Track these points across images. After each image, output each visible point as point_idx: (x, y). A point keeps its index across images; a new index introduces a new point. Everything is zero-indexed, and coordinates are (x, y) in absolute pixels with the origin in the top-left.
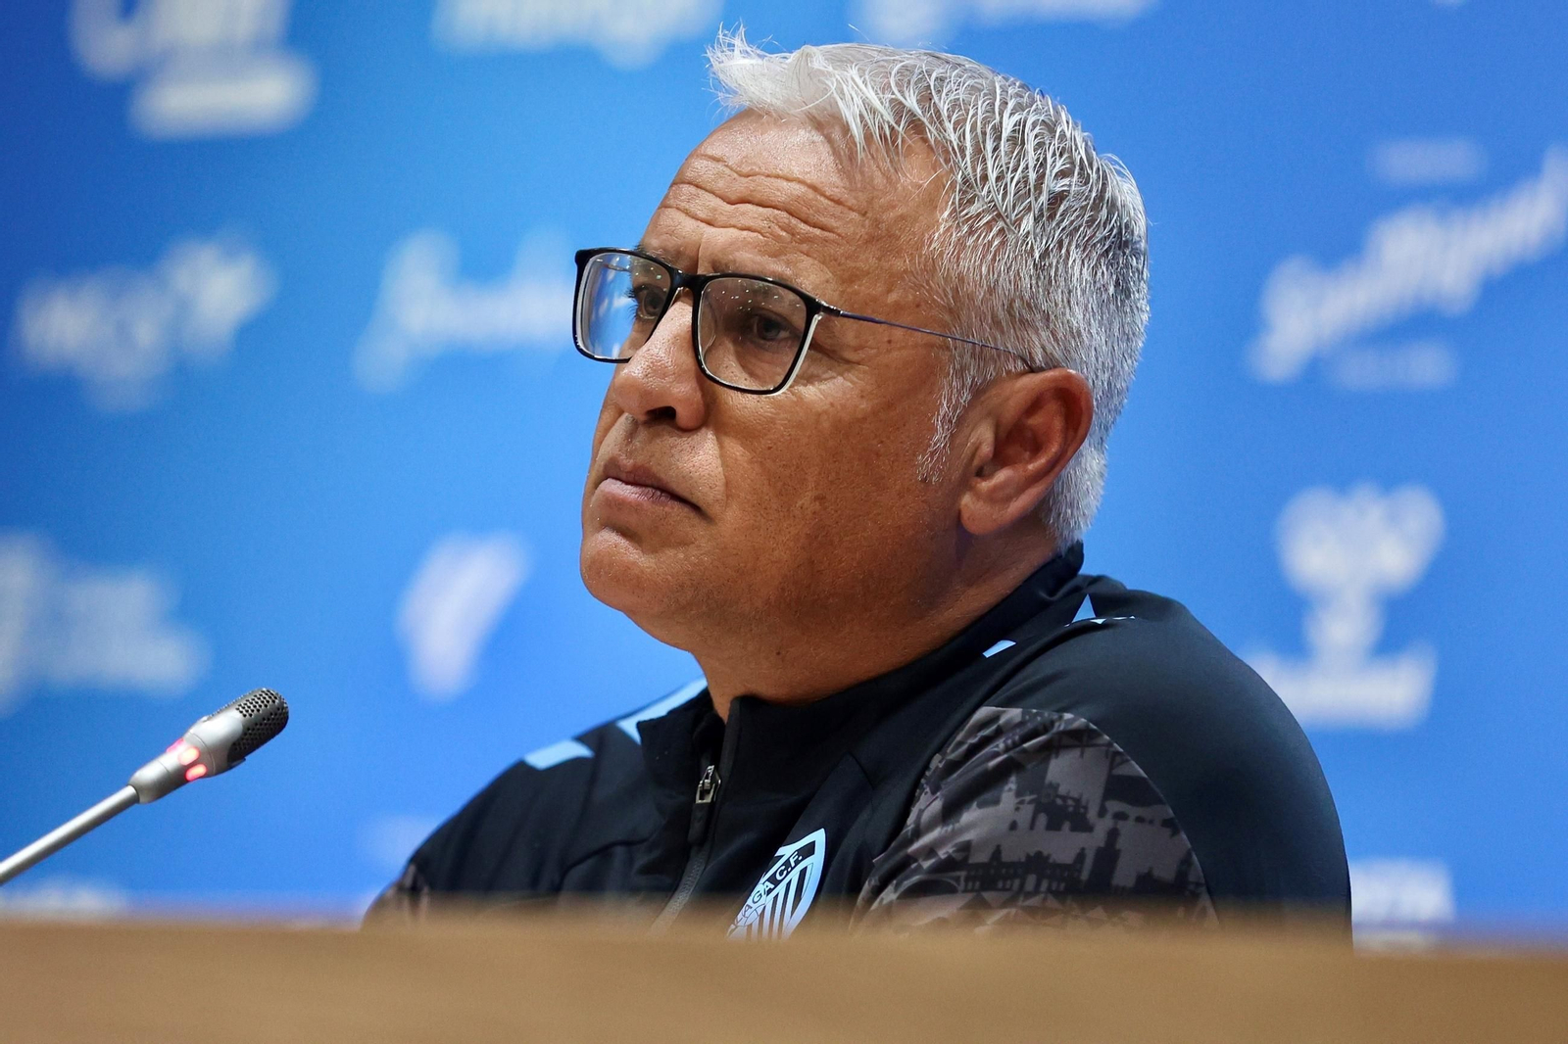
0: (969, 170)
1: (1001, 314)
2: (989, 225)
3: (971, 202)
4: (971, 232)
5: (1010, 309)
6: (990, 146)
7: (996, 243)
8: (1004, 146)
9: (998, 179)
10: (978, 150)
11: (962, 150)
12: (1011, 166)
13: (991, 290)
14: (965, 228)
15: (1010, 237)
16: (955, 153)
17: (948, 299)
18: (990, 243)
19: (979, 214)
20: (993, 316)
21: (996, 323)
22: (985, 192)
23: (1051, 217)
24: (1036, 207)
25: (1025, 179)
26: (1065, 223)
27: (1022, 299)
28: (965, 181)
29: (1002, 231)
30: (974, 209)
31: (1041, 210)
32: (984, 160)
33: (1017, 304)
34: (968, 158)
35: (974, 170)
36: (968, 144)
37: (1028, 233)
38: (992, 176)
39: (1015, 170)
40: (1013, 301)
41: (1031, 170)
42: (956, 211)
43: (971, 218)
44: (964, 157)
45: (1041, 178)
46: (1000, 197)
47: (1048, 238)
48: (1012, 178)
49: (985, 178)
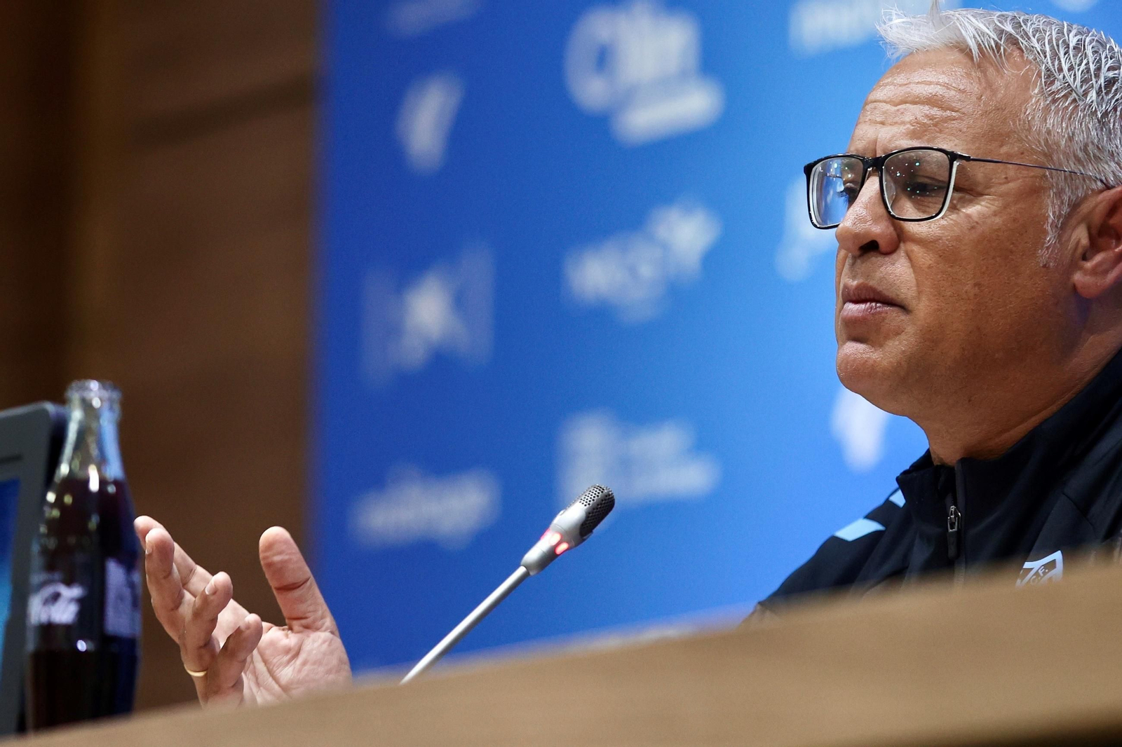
0: (1050, 64)
1: (1080, 154)
2: (1066, 97)
3: (1052, 83)
4: (1054, 101)
5: (1085, 149)
6: (1062, 52)
7: (1071, 108)
8: (1071, 52)
9: (1069, 70)
10: (1055, 55)
11: (1045, 53)
12: (1078, 62)
13: (1071, 139)
14: (1050, 99)
15: (1081, 103)
16: (1039, 54)
17: (1042, 146)
18: (1067, 108)
19: (1059, 90)
20: (1076, 157)
21: (1078, 160)
22: (1061, 76)
23: (1107, 94)
24: (1096, 86)
25: (1088, 70)
26: (1117, 97)
27: (1093, 143)
28: (1048, 70)
29: (1074, 100)
30: (1054, 88)
31: (1100, 87)
32: (1059, 59)
33: (1090, 148)
34: (1048, 57)
35: (1053, 65)
36: (1047, 48)
37: (1092, 102)
38: (1065, 68)
39: (1080, 65)
40: (1086, 145)
41: (1091, 64)
42: (1042, 88)
43: (1054, 92)
44: (1045, 57)
45: (1099, 69)
46: (1072, 79)
47: (1107, 105)
48: (1079, 70)
49: (1060, 70)
